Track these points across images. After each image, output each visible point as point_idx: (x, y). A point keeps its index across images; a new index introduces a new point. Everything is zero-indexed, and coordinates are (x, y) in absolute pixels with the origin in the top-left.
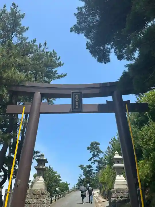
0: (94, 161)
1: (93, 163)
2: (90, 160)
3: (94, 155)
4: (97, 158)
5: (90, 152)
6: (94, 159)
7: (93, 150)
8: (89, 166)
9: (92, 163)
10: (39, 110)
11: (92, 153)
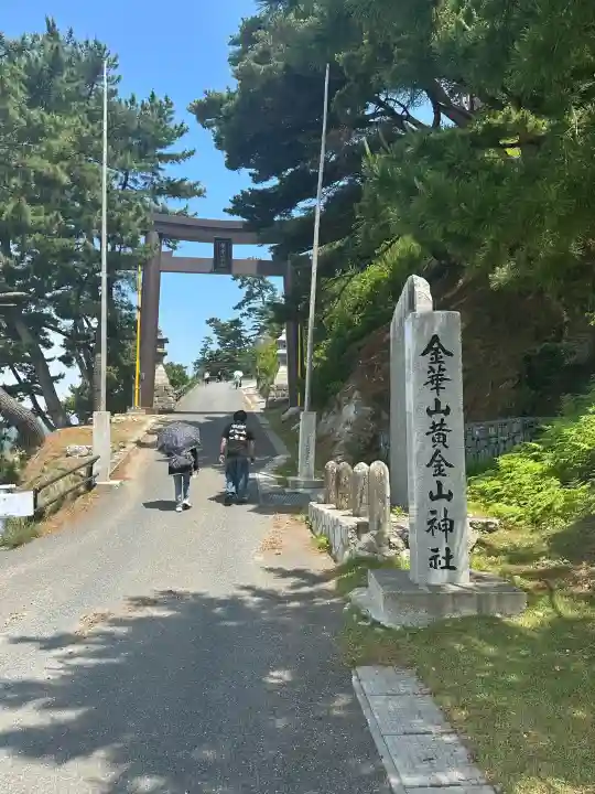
0: (249, 310)
1: (246, 314)
2: (239, 307)
3: (250, 296)
4: (257, 304)
5: (240, 287)
6: (250, 306)
7: (249, 283)
8: (237, 323)
9: (243, 315)
10: (159, 266)
11: (246, 289)
